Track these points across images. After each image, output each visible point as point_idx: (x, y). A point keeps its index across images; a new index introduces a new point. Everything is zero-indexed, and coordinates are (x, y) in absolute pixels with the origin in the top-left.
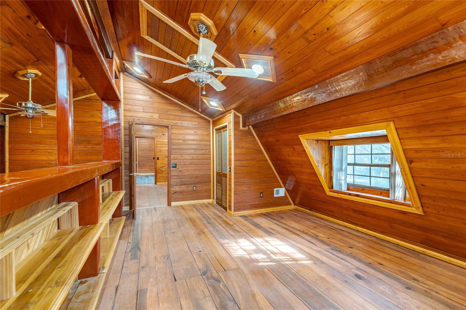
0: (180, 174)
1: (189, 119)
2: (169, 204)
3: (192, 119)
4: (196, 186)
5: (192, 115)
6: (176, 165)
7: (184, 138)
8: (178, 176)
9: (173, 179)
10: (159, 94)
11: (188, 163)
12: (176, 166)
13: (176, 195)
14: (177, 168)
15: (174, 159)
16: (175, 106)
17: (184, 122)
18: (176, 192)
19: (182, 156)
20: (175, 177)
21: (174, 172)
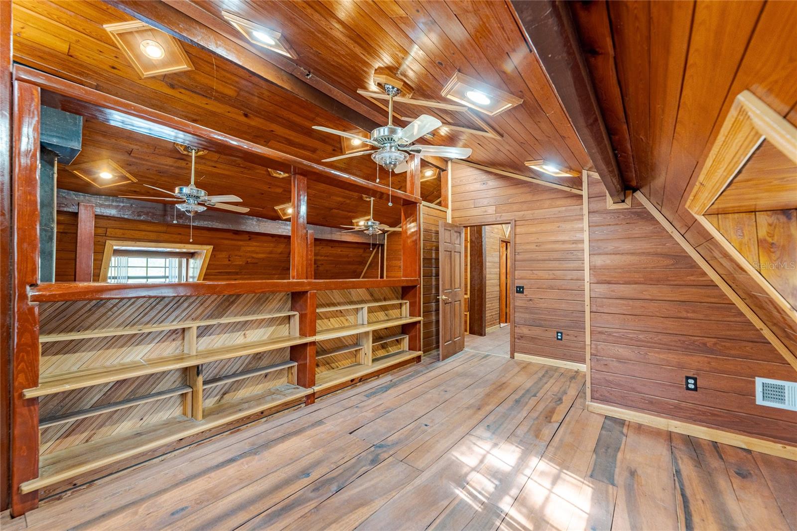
0: (531, 304)
1: (548, 202)
2: (512, 357)
3: (554, 204)
4: (561, 333)
5: (553, 196)
6: (523, 287)
7: (537, 241)
8: (527, 308)
9: (519, 312)
10: (496, 174)
11: (544, 286)
12: (523, 290)
13: (522, 341)
14: (525, 294)
15: (519, 277)
16: (522, 187)
17: (536, 212)
18: (522, 337)
19: (533, 274)
20: (521, 310)
21: (520, 301)
